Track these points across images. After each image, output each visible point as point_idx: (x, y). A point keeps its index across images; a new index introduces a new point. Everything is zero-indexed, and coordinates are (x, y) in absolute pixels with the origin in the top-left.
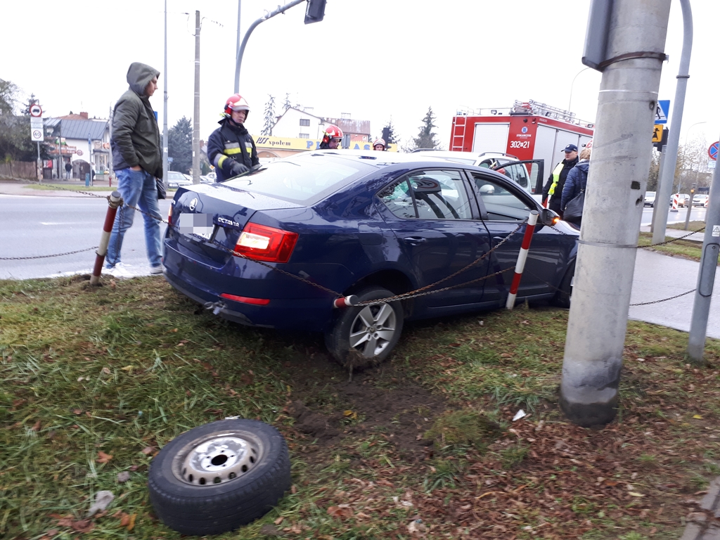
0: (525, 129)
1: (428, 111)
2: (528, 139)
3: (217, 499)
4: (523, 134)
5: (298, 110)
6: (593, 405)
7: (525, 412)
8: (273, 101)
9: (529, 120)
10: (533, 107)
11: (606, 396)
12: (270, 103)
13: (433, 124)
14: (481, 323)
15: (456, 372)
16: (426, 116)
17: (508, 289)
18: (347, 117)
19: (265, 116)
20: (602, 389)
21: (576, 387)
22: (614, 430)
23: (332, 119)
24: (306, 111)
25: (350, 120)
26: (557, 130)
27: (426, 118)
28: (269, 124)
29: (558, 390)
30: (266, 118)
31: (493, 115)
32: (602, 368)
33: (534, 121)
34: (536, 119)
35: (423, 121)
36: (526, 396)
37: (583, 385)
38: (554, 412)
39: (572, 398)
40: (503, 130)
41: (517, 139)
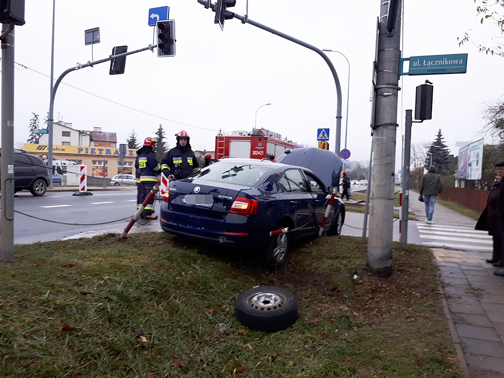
0: (260, 144)
1: (159, 128)
2: (262, 150)
3: (285, 312)
4: (259, 147)
5: (60, 125)
6: (385, 268)
7: (357, 275)
8: (37, 118)
9: (262, 139)
10: (264, 132)
11: (389, 264)
12: (35, 119)
13: (163, 136)
14: (311, 243)
15: (318, 264)
16: (158, 131)
17: (320, 226)
18: (98, 130)
19: (30, 129)
20: (387, 260)
21: (377, 261)
22: (394, 277)
23: (87, 131)
24: (66, 125)
25: (101, 132)
26: (276, 145)
27: (158, 132)
28: (34, 134)
29: (367, 265)
30: (32, 130)
31: (240, 136)
32: (387, 251)
33: (265, 139)
34: (266, 139)
35: (156, 134)
36: (356, 269)
37: (380, 260)
38: (369, 274)
39: (376, 266)
40: (247, 145)
41: (256, 150)
